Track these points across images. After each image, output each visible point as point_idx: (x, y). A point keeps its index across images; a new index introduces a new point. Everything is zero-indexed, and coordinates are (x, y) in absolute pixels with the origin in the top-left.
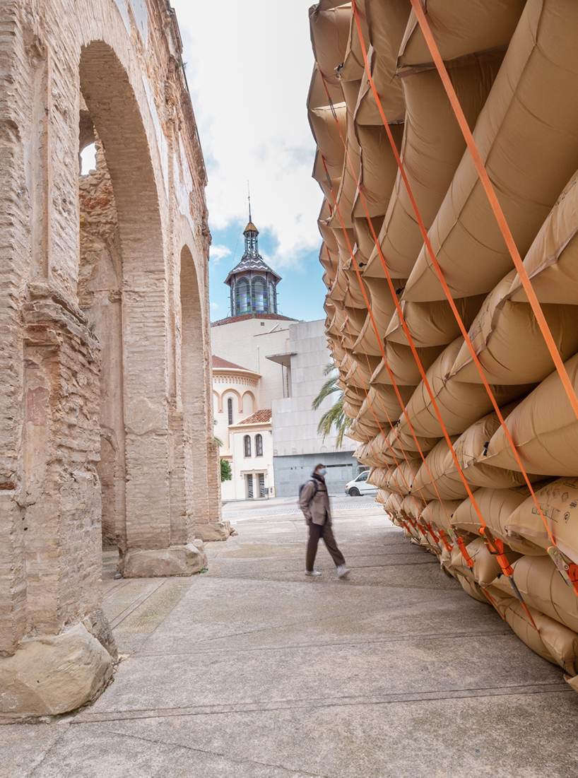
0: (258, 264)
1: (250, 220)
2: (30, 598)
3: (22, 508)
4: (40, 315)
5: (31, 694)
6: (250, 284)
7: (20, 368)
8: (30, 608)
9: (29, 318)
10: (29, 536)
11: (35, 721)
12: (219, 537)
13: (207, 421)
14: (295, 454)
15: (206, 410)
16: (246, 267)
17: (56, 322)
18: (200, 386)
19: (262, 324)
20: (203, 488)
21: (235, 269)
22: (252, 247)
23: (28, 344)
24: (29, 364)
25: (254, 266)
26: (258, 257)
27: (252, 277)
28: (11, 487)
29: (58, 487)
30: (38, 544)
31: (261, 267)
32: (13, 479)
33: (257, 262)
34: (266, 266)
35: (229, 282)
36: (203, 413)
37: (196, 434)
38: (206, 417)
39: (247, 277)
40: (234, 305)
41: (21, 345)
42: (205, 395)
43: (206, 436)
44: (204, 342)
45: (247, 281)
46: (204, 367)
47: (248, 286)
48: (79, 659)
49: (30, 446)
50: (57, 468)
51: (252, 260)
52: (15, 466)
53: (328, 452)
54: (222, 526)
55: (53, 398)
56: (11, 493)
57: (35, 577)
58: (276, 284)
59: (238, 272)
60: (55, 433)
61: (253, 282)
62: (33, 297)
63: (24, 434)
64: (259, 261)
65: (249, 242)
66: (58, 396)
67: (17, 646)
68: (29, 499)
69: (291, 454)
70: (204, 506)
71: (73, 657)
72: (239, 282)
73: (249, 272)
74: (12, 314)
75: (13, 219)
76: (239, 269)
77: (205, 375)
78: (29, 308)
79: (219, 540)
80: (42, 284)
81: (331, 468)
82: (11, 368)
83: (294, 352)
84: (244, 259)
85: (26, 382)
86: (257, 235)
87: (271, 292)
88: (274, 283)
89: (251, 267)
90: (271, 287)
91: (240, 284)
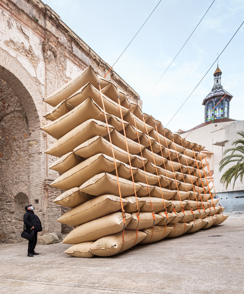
1: (218, 67)
2: (45, 228)
3: (44, 215)
4: (46, 184)
5: (44, 241)
7: (43, 193)
8: (45, 229)
9: (44, 184)
10: (45, 219)
11: (44, 244)
14: (223, 192)
16: (213, 94)
17: (47, 185)
19: (216, 126)
21: (207, 97)
22: (218, 82)
23: (44, 189)
24: (44, 192)
25: (217, 93)
26: (221, 87)
28: (42, 211)
29: (48, 211)
30: (46, 220)
31: (221, 92)
32: (42, 210)
33: (219, 90)
34: (224, 92)
35: (204, 103)
39: (213, 100)
40: (206, 116)
41: (43, 189)
45: (212, 102)
47: (213, 105)
48: (51, 237)
49: (45, 205)
50: (48, 208)
51: (216, 90)
52: (42, 208)
53: (240, 190)
55: (47, 197)
56: (42, 212)
57: (46, 225)
60: (48, 203)
61: (216, 102)
62: (45, 180)
63: (44, 203)
65: (216, 79)
66: (48, 197)
67: (43, 235)
68: (45, 213)
69: (222, 192)
71: (50, 237)
73: (214, 97)
74: (41, 185)
75: (41, 169)
76: (209, 96)
78: (44, 183)
80: (47, 178)
81: (242, 198)
82: (41, 193)
83: (227, 140)
84: (213, 90)
85: (44, 195)
86: (221, 75)
87: (226, 106)
88: (228, 100)
89: (215, 94)
90: (226, 102)
91: (209, 104)
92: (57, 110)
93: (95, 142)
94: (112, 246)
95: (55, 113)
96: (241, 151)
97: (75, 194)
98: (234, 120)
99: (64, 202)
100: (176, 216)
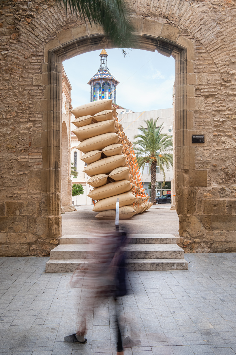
0: (107, 75)
6: (102, 86)
12: (70, 210)
13: (68, 173)
15: (68, 169)
16: (100, 76)
18: (66, 161)
20: (66, 194)
21: (93, 77)
22: (104, 64)
25: (104, 75)
26: (107, 70)
27: (103, 82)
31: (108, 76)
33: (106, 73)
34: (111, 76)
35: (90, 83)
36: (67, 170)
37: (64, 177)
38: (68, 171)
39: (100, 82)
40: (92, 97)
42: (68, 164)
43: (68, 177)
44: (68, 146)
46: (68, 154)
47: (100, 87)
51: (103, 72)
54: (71, 207)
58: (116, 85)
59: (95, 79)
61: (103, 85)
64: (107, 72)
65: (102, 60)
70: (66, 200)
72: (96, 84)
73: (101, 79)
76: (96, 77)
77: (68, 157)
79: (70, 211)
84: (99, 71)
86: (107, 57)
87: (113, 90)
88: (115, 85)
89: (102, 76)
90: (113, 87)
91: (96, 85)
92: (84, 121)
93: (119, 148)
94: (134, 211)
95: (82, 122)
96: (141, 145)
97: (105, 179)
98: (123, 109)
99: (95, 183)
100: (136, 199)
